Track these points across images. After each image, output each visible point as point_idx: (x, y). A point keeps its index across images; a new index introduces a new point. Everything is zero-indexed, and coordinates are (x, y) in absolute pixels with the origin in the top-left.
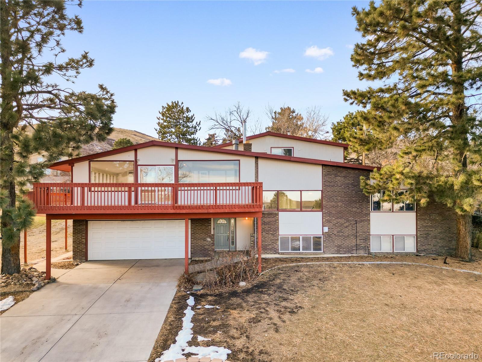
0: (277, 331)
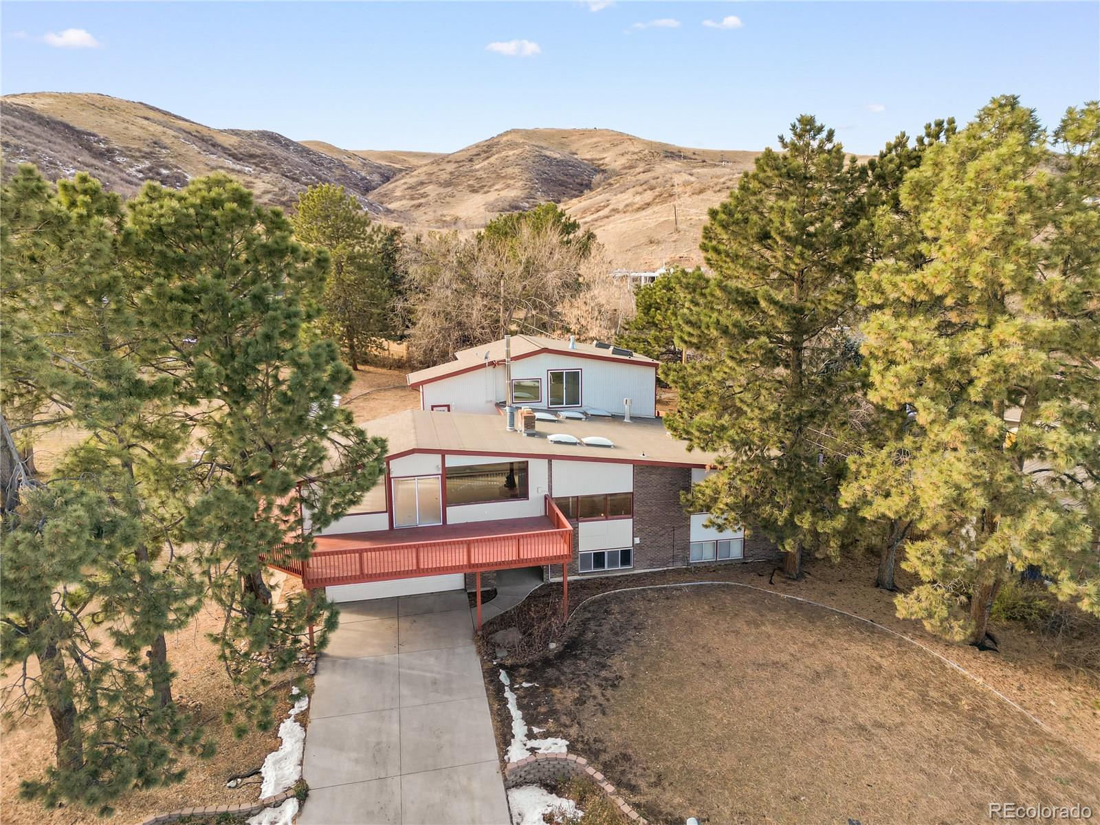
0: (604, 714)
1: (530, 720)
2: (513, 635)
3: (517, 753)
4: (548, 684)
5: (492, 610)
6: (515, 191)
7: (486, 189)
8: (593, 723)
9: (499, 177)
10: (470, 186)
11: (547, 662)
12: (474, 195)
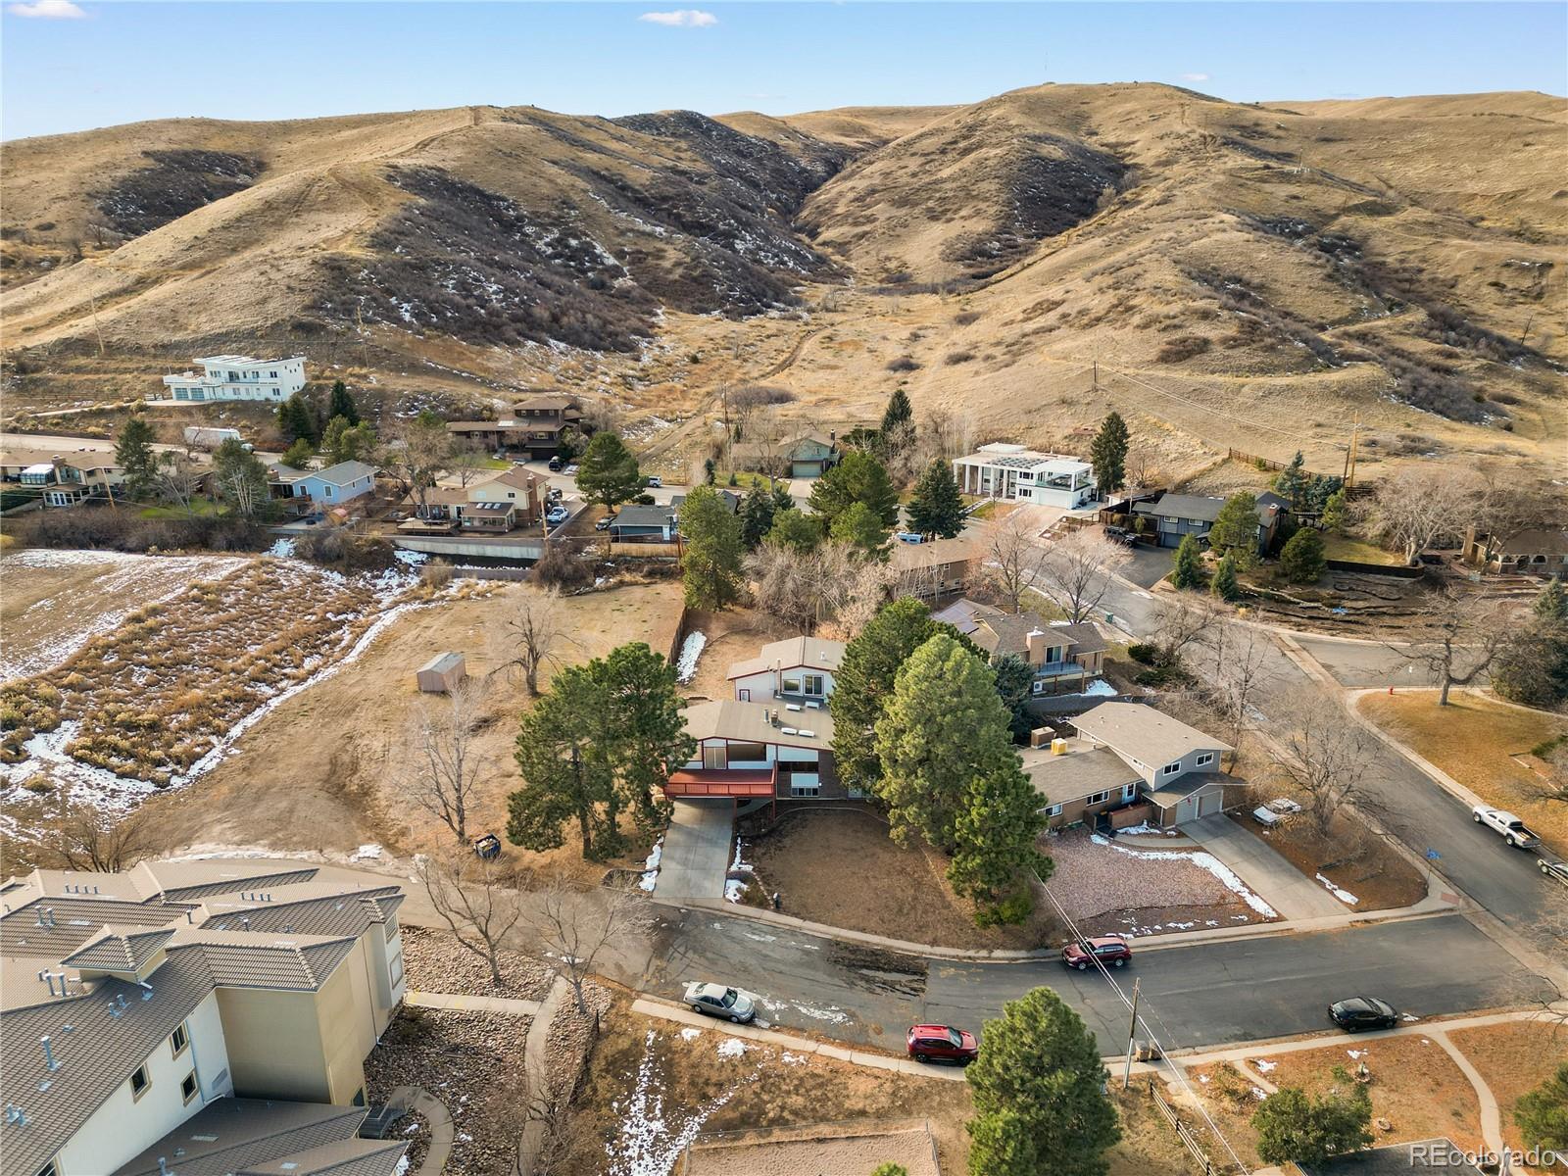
0: (772, 859)
1: (742, 858)
2: (746, 824)
3: (734, 868)
4: (755, 846)
5: (745, 810)
6: (985, 222)
7: (949, 215)
8: (766, 862)
9: (970, 197)
10: (930, 210)
11: (758, 837)
12: (933, 224)
